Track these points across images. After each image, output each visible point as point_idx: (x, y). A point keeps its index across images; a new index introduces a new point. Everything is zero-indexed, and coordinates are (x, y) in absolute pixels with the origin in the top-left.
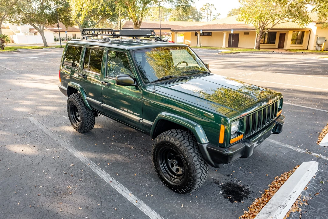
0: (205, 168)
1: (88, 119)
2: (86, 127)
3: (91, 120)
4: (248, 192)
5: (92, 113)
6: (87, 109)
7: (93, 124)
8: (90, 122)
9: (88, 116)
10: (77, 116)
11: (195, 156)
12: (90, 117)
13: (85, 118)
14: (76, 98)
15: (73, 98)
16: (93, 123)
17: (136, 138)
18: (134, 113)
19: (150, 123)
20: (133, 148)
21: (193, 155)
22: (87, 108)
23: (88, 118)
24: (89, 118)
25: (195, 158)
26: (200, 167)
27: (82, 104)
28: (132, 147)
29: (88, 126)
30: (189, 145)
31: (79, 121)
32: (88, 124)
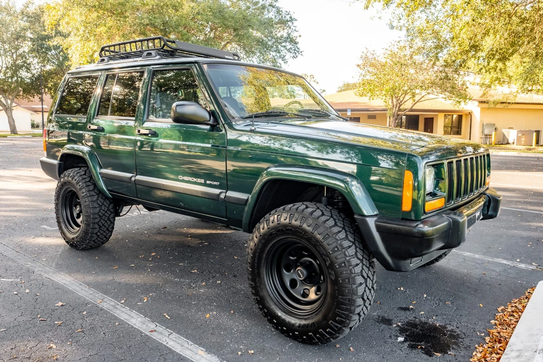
0: (370, 275)
1: (100, 217)
2: (95, 235)
3: (106, 220)
4: (454, 336)
5: (109, 205)
6: (101, 195)
7: (110, 230)
8: (103, 225)
9: (100, 211)
10: (75, 215)
11: (350, 247)
12: (104, 212)
13: (94, 214)
14: (78, 175)
15: (71, 175)
16: (111, 226)
17: (201, 256)
18: (208, 182)
19: (243, 196)
20: (196, 271)
21: (346, 243)
22: (100, 192)
23: (100, 214)
24: (104, 215)
25: (351, 251)
26: (362, 271)
27: (89, 186)
28: (194, 270)
29: (99, 234)
30: (336, 225)
31: (78, 226)
32: (100, 227)
